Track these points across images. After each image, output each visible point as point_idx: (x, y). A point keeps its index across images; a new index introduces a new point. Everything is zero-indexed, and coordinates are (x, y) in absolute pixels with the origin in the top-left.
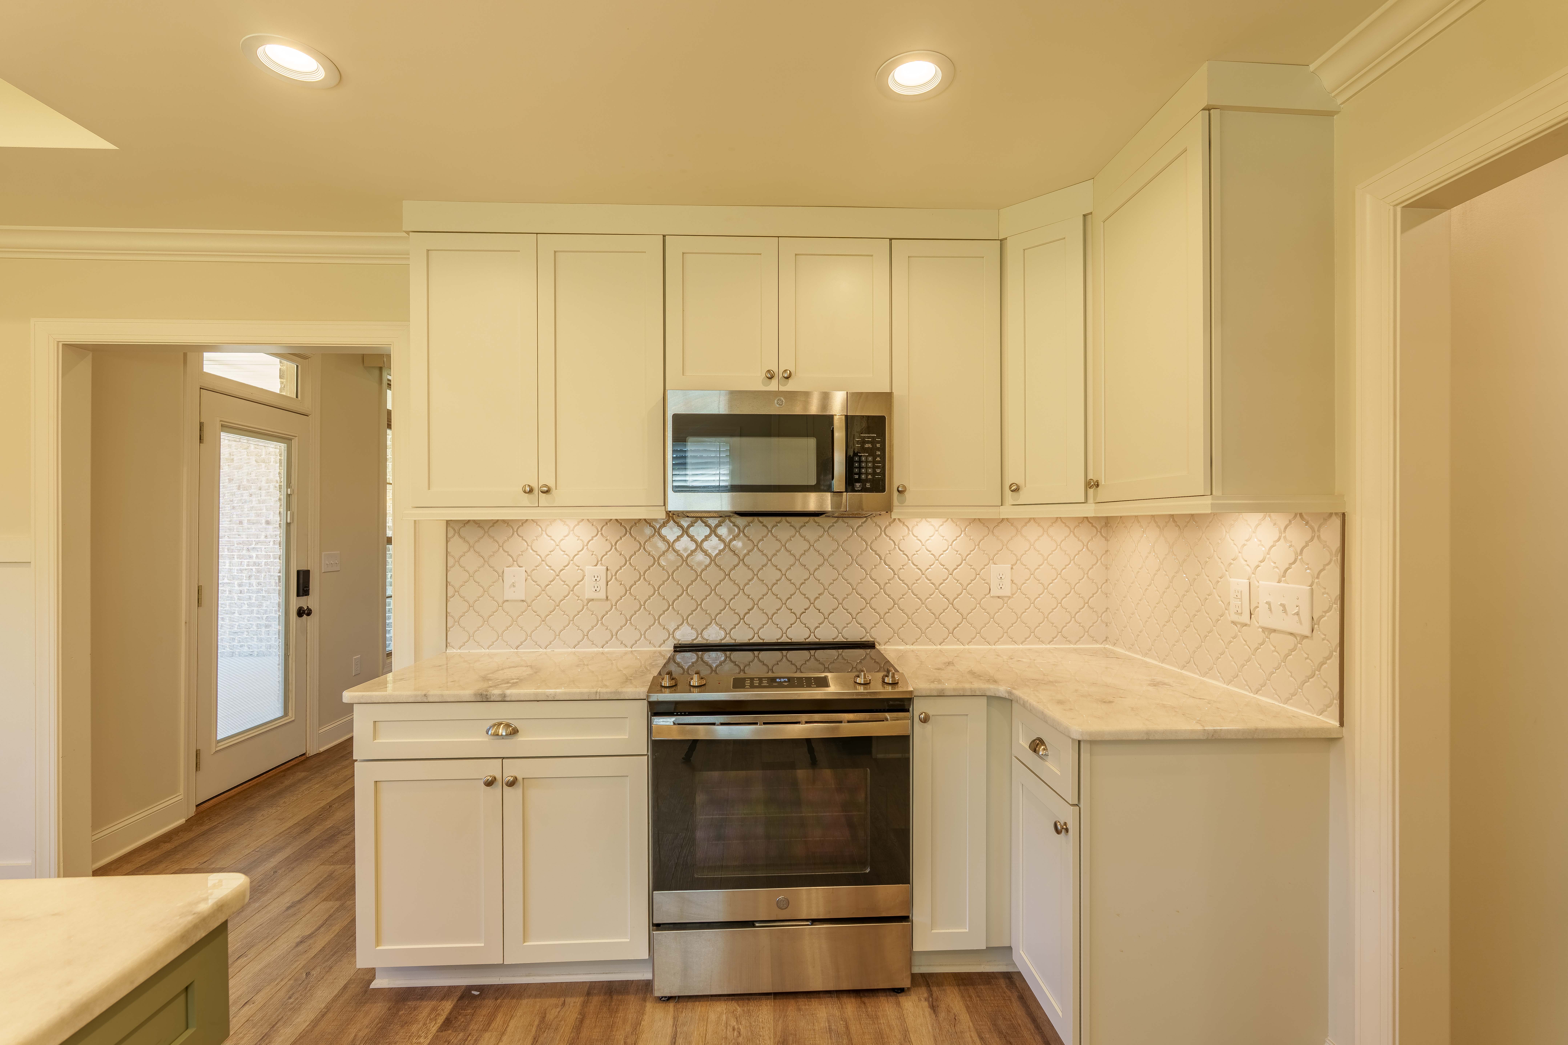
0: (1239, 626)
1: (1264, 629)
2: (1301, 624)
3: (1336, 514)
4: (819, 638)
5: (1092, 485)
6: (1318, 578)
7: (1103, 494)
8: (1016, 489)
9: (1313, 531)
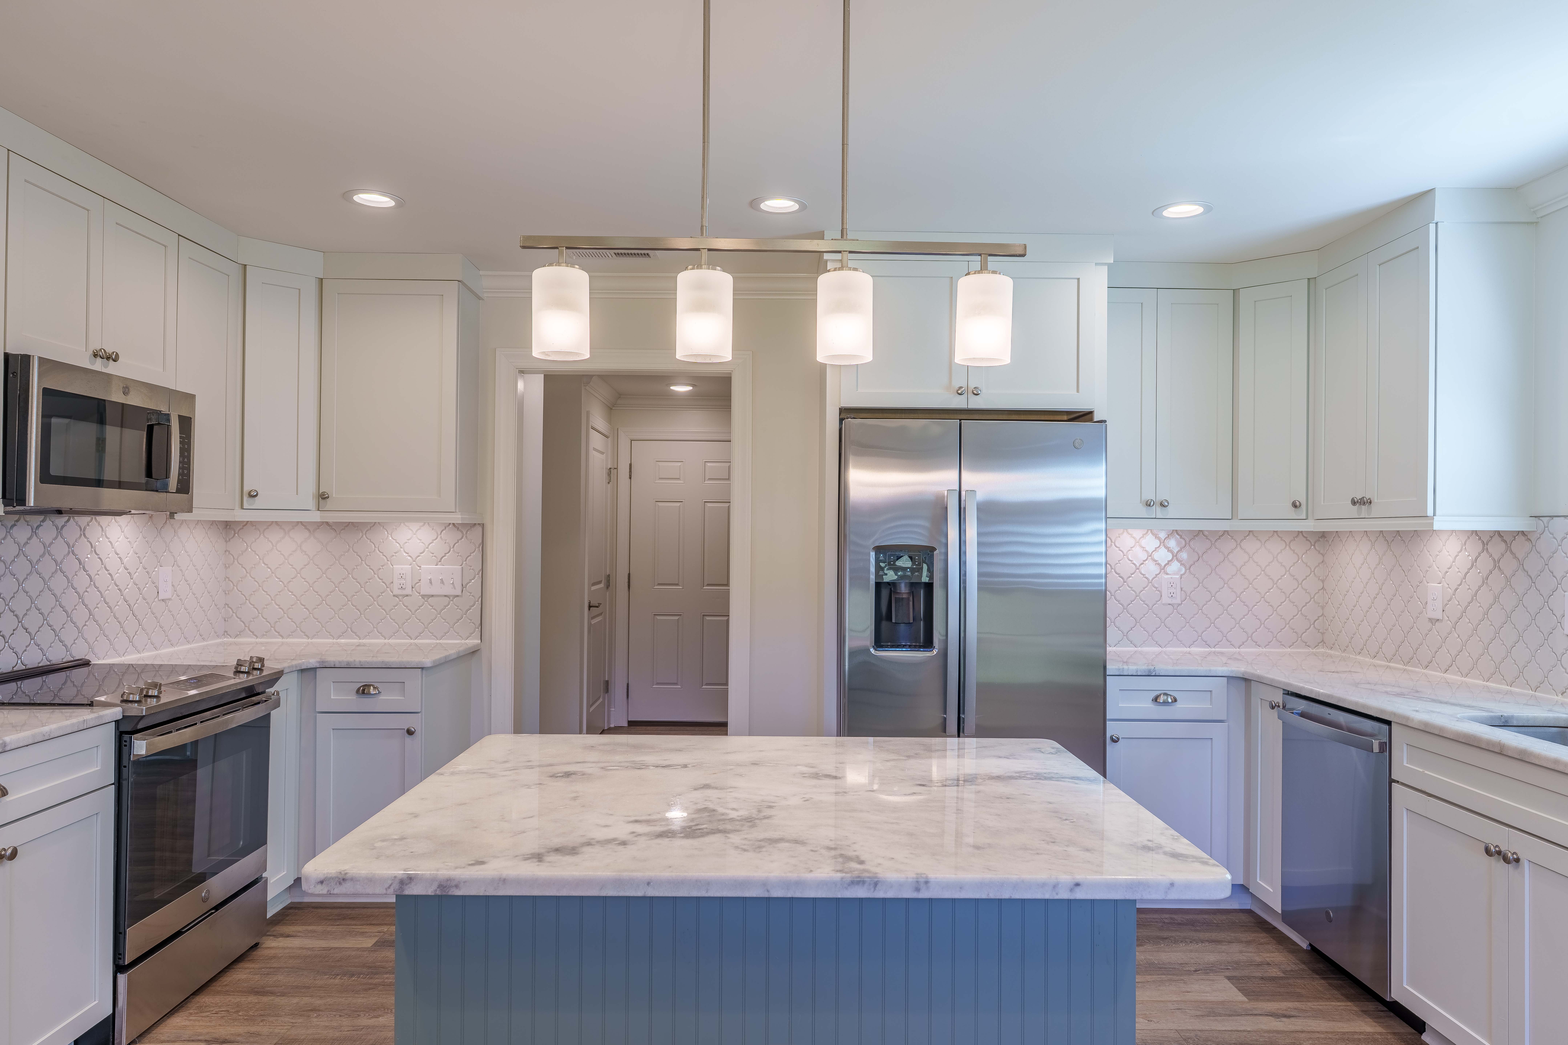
0: (400, 597)
1: (424, 596)
2: (455, 588)
3: (479, 524)
4: (26, 663)
5: (323, 497)
6: (465, 561)
7: (329, 504)
8: (253, 495)
9: (463, 533)
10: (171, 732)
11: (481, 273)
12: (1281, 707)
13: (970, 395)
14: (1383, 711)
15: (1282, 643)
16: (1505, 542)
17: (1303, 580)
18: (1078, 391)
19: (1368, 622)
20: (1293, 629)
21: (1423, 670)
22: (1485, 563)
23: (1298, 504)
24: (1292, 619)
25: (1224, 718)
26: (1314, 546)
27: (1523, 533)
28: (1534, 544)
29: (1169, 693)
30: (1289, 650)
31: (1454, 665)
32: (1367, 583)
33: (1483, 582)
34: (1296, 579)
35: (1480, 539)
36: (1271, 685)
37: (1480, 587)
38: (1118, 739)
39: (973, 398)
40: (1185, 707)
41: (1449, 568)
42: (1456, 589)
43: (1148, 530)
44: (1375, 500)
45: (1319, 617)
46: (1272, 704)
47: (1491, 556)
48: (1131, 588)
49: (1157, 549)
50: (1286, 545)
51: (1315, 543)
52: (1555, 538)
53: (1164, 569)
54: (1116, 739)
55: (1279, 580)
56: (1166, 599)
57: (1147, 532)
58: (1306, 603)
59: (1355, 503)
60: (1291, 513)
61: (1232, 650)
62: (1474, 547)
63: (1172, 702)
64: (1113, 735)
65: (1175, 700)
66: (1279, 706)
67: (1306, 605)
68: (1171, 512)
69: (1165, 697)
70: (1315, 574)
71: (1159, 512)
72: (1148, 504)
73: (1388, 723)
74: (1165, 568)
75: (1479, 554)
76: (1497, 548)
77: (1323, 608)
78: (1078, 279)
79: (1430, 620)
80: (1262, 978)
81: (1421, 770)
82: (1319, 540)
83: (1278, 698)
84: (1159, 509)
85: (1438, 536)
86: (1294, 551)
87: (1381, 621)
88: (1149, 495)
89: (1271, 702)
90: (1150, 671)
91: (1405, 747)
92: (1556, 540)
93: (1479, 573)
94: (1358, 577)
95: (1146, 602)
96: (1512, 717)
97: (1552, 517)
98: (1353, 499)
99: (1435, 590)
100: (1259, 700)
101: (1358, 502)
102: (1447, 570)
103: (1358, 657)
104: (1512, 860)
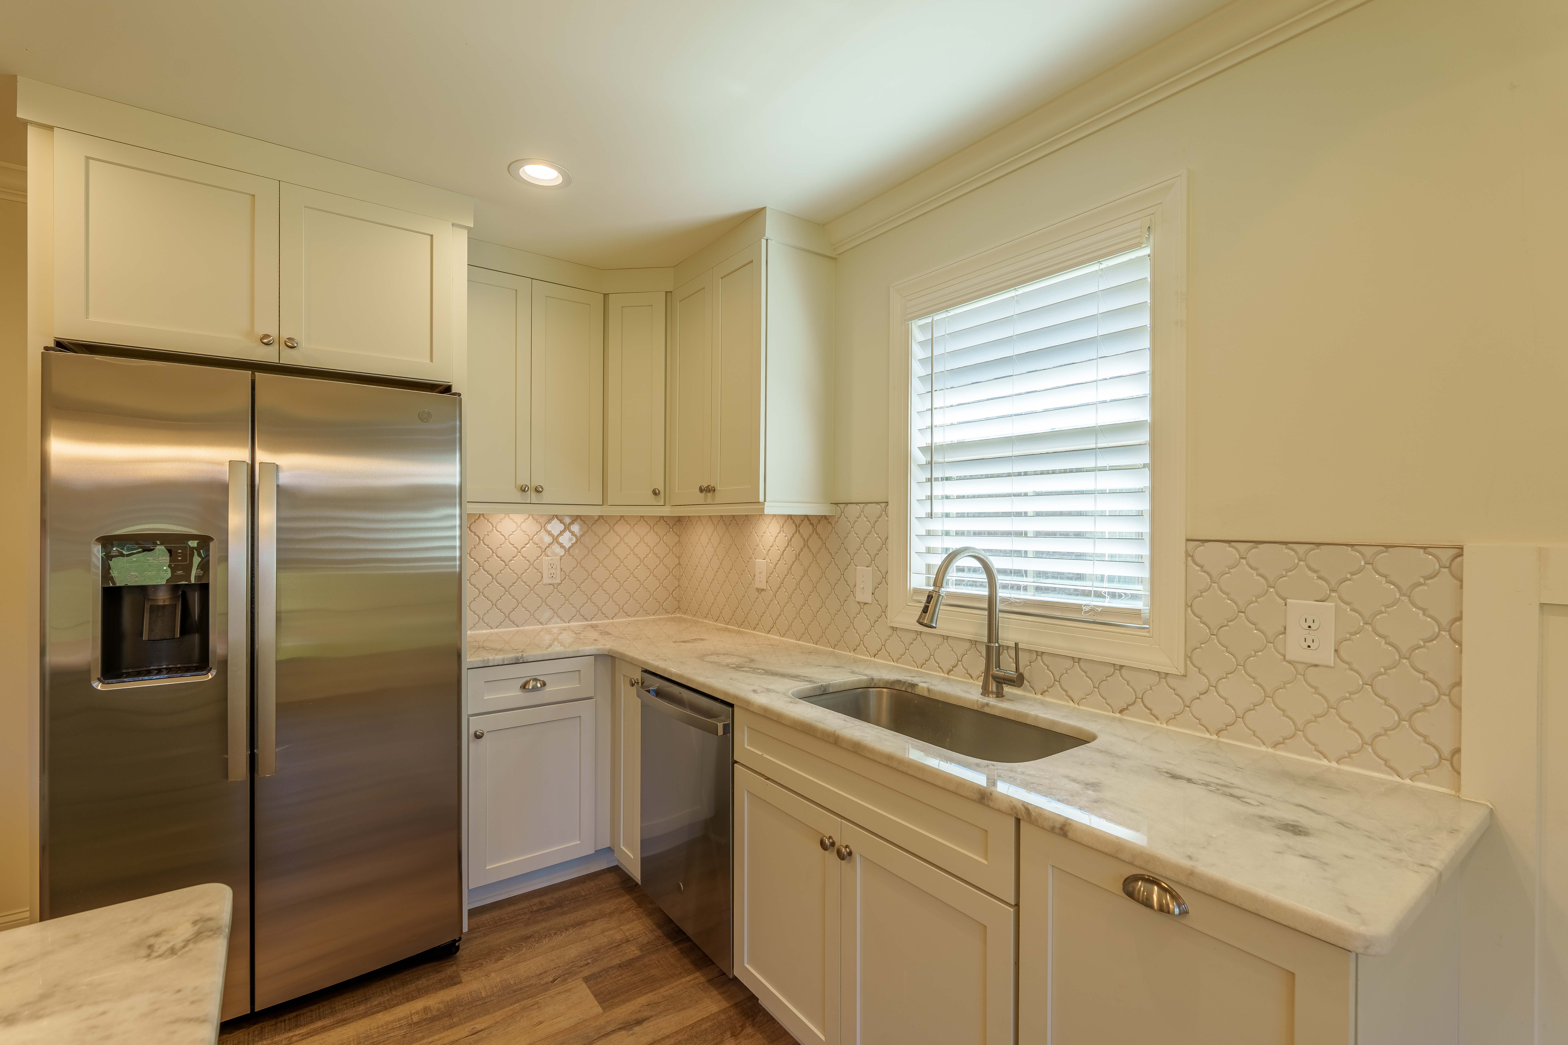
12: (640, 684)
13: (283, 346)
14: (726, 694)
15: (648, 612)
16: (812, 524)
17: (664, 558)
18: (431, 360)
19: (712, 592)
20: (656, 599)
21: (752, 631)
22: (797, 542)
23: (657, 492)
24: (655, 591)
25: (592, 695)
26: (672, 528)
27: (825, 517)
28: (833, 526)
29: (539, 678)
30: (653, 617)
31: (775, 627)
32: (711, 559)
33: (796, 558)
34: (658, 557)
35: (794, 522)
36: (632, 662)
37: (794, 562)
38: (483, 734)
39: (285, 352)
40: (555, 689)
41: (771, 547)
42: (777, 564)
43: (529, 515)
44: (718, 488)
45: (676, 588)
46: (632, 682)
47: (802, 536)
48: (513, 571)
49: (538, 533)
50: (651, 528)
51: (673, 526)
52: (849, 521)
53: (544, 551)
54: (481, 735)
55: (645, 558)
56: (546, 580)
57: (529, 517)
58: (666, 577)
59: (702, 490)
60: (652, 500)
61: (607, 621)
62: (790, 529)
63: (541, 686)
64: (477, 731)
65: (544, 684)
66: (638, 683)
67: (666, 579)
68: (546, 497)
69: (535, 683)
70: (672, 552)
71: (534, 497)
72: (523, 490)
73: (731, 706)
74: (546, 551)
75: (793, 535)
76: (806, 530)
77: (679, 580)
78: (432, 236)
79: (757, 589)
80: (620, 966)
81: (760, 753)
82: (676, 524)
83: (637, 675)
84: (534, 494)
85: (763, 520)
86: (656, 533)
87: (721, 591)
88: (524, 481)
89: (631, 680)
90: (517, 658)
91: (746, 728)
92: (850, 522)
93: (793, 550)
94: (704, 554)
95: (528, 583)
96: (829, 685)
97: (847, 504)
98: (700, 487)
99: (761, 565)
100: (622, 677)
101: (704, 489)
102: (769, 548)
103: (704, 621)
104: (844, 855)
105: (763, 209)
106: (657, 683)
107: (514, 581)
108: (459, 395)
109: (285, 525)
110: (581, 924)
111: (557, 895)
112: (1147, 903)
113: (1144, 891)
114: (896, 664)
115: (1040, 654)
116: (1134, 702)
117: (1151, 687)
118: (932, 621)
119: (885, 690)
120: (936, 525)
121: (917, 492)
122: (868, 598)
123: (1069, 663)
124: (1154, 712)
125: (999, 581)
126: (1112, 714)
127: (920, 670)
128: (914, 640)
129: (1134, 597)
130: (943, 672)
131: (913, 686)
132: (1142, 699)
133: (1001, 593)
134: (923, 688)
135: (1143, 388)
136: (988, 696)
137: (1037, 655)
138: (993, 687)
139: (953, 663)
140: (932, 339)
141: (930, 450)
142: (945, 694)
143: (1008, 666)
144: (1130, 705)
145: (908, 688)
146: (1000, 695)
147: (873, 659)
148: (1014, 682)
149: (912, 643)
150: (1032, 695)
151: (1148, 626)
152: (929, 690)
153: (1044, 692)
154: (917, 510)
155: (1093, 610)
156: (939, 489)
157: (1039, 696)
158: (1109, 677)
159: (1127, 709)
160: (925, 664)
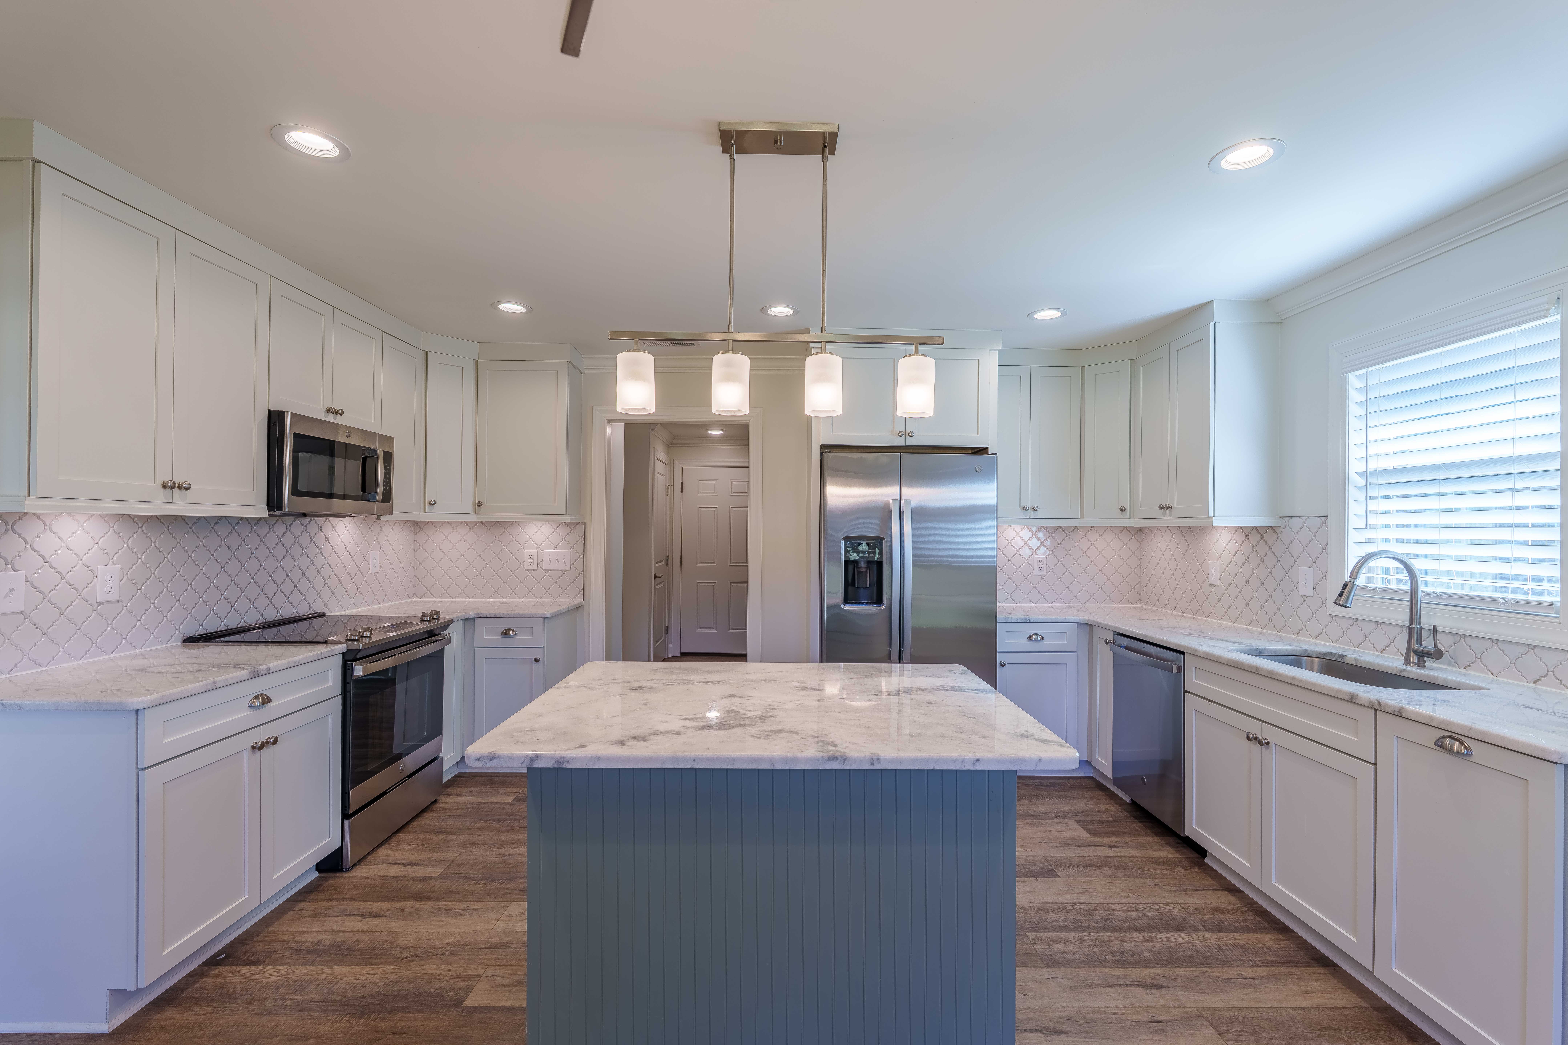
0: (530, 571)
1: (545, 570)
2: (566, 565)
3: (582, 523)
5: (478, 505)
6: (573, 547)
7: (483, 510)
8: (432, 504)
9: (571, 529)
10: (379, 660)
11: (583, 356)
12: (1113, 643)
13: (907, 436)
14: (1179, 645)
15: (1113, 601)
16: (1260, 534)
17: (1127, 559)
18: (978, 434)
19: (1170, 587)
20: (1121, 592)
21: (1206, 618)
22: (1247, 548)
23: (1123, 508)
24: (1120, 585)
25: (1074, 650)
26: (1134, 536)
27: (1272, 528)
28: (1279, 535)
29: (1038, 634)
30: (1118, 605)
31: (1226, 615)
32: (1169, 561)
33: (1246, 560)
34: (1122, 558)
35: (1243, 532)
36: (1106, 628)
37: (1243, 564)
38: (1005, 664)
39: (908, 438)
40: (1049, 643)
41: (1223, 551)
42: (1228, 565)
44: (1174, 506)
45: (1137, 583)
46: (1107, 641)
47: (1251, 543)
48: (1013, 564)
49: (1031, 539)
50: (1116, 536)
51: (1135, 534)
52: (1293, 531)
53: (1035, 552)
55: (1111, 559)
56: (1036, 572)
57: (1024, 527)
58: (1129, 574)
59: (1161, 508)
60: (1119, 514)
61: (1080, 605)
62: (1240, 537)
63: (1041, 639)
64: (1002, 662)
66: (1111, 642)
67: (1129, 576)
68: (1040, 514)
69: (1036, 637)
70: (1135, 555)
71: (1032, 514)
72: (1025, 509)
73: (1183, 653)
75: (1243, 542)
76: (1254, 538)
77: (1140, 577)
78: (979, 360)
79: (1211, 585)
80: (1100, 822)
81: (1205, 684)
82: (1138, 533)
83: (1111, 637)
84: (1032, 512)
85: (1216, 530)
86: (1121, 540)
87: (1178, 586)
88: (1025, 503)
90: (1026, 619)
91: (1194, 669)
93: (1243, 554)
94: (1163, 557)
95: (1024, 574)
96: (1265, 649)
97: (1291, 517)
98: (1160, 506)
99: (1214, 565)
100: (1098, 638)
101: (1163, 507)
102: (1222, 552)
103: (1163, 610)
104: (1264, 744)
105: (1210, 303)
106: (1126, 642)
107: (1014, 572)
108: (996, 454)
109: (918, 532)
110: (1071, 798)
111: (1052, 781)
112: (1450, 751)
113: (1449, 744)
114: (1335, 644)
115: (1462, 636)
116: (1547, 675)
117: (1561, 663)
118: (1347, 601)
119: (1317, 659)
120: (1371, 534)
121: (1354, 508)
122: (1310, 592)
123: (1489, 643)
124: (1563, 682)
125: (1421, 579)
126: (1526, 684)
127: (1356, 649)
128: (1351, 626)
129: (1550, 593)
130: (1377, 651)
131: (1342, 656)
132: (1553, 672)
133: (1422, 588)
134: (1351, 658)
135: (1555, 426)
136: (1410, 666)
137: (1461, 638)
138: (1414, 658)
139: (1386, 643)
140: (1366, 386)
141: (1365, 475)
142: (1369, 663)
143: (1428, 644)
144: (1543, 677)
145: (1338, 658)
146: (1421, 665)
147: (1314, 640)
148: (1431, 654)
149: (1350, 628)
150: (1456, 669)
151: (1559, 616)
152: (1356, 659)
153: (1467, 666)
154: (1354, 522)
155: (1509, 602)
156: (1373, 506)
157: (1463, 670)
158: (1524, 654)
159: (1540, 680)
160: (1361, 644)
